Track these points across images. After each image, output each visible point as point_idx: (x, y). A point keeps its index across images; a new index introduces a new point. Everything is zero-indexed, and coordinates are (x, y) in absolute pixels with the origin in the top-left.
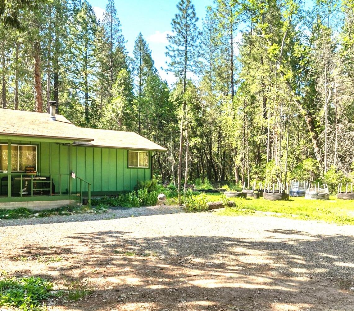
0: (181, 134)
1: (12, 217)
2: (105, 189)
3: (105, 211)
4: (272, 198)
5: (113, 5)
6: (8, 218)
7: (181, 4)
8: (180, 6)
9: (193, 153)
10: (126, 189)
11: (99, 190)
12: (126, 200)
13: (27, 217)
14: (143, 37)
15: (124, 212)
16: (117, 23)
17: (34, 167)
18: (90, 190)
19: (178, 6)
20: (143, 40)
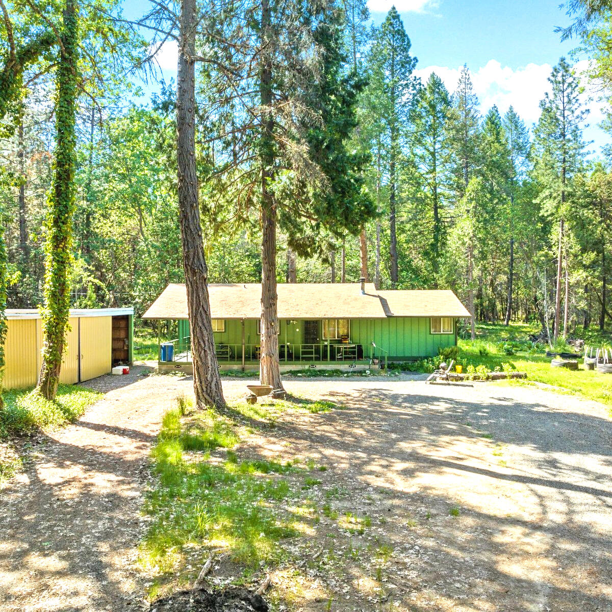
0: (559, 264)
1: (330, 376)
2: (408, 354)
3: (396, 376)
4: (603, 370)
5: (467, 77)
6: (327, 376)
7: (553, 76)
8: (552, 79)
9: (576, 293)
10: (428, 354)
11: (402, 355)
12: (422, 366)
13: (339, 376)
14: (515, 111)
15: (416, 377)
16: (474, 100)
17: (348, 336)
18: (386, 355)
19: (549, 79)
20: (515, 115)
